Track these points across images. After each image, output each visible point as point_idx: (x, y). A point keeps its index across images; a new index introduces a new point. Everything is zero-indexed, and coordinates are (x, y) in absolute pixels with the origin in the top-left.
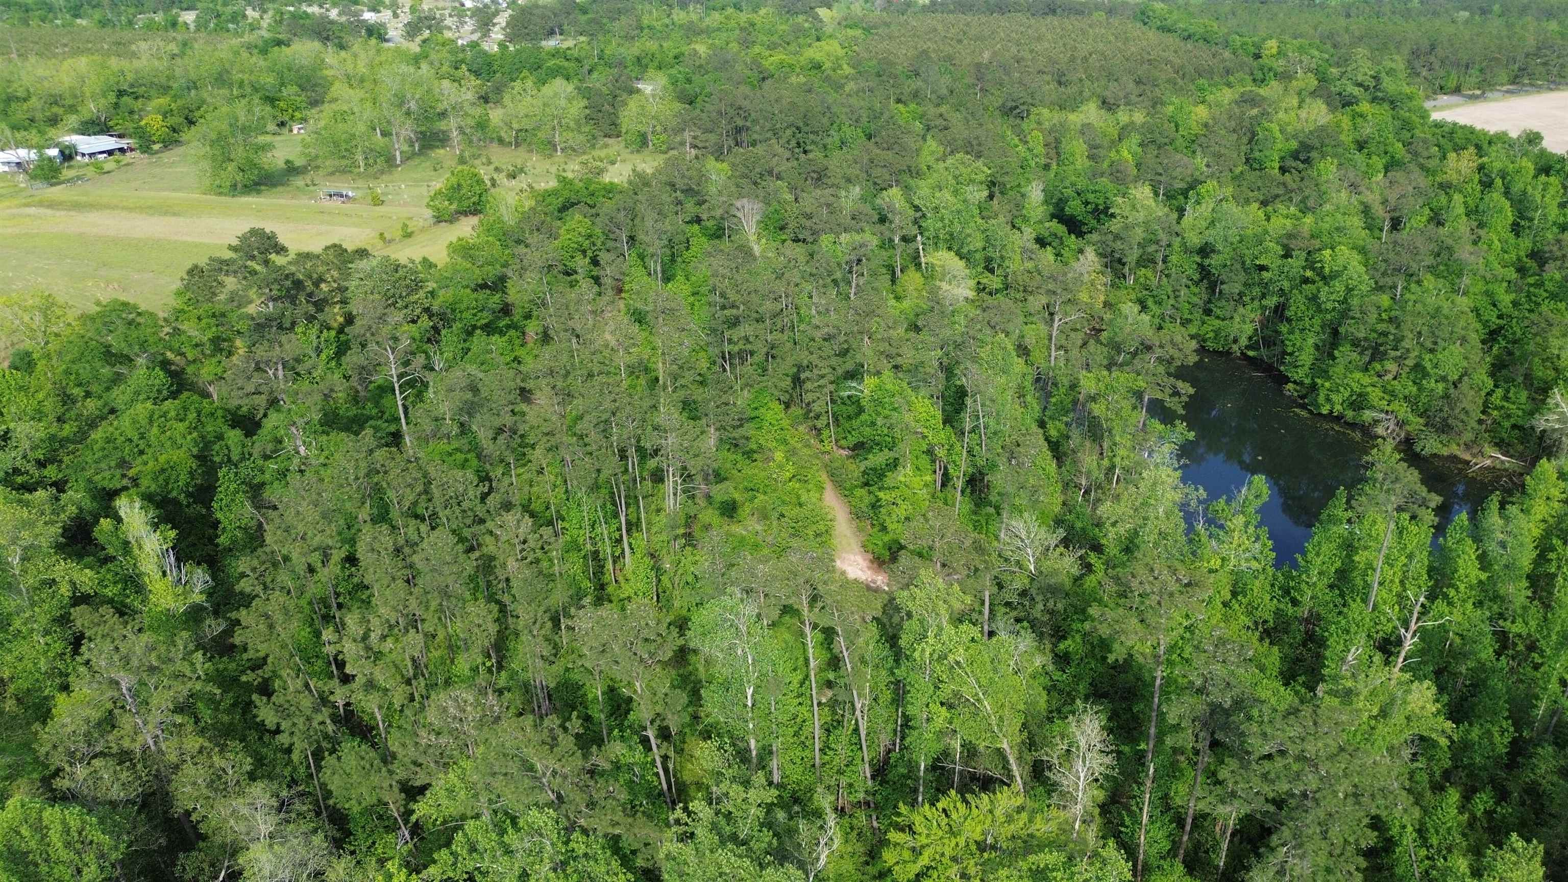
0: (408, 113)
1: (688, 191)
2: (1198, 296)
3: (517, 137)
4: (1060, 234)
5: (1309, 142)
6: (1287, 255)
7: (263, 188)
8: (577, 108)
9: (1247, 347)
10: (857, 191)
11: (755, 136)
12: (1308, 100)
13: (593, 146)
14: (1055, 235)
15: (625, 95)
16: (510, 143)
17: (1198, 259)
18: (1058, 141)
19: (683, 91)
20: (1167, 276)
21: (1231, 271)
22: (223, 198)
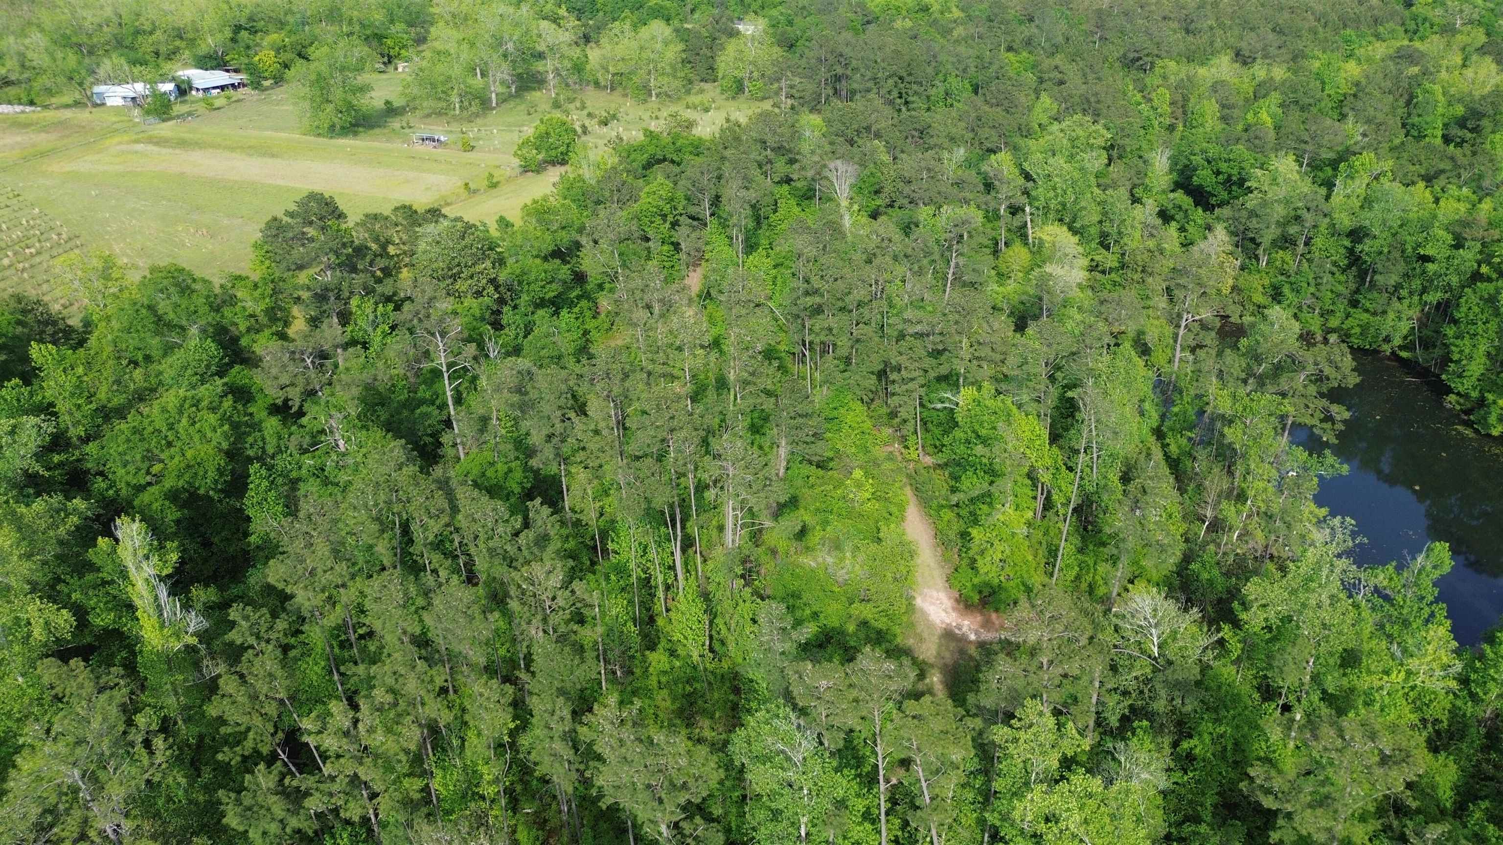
0: (505, 56)
1: (779, 149)
2: (1345, 284)
3: (612, 82)
4: (1185, 207)
5: (1480, 109)
6: (1458, 244)
7: (361, 129)
8: (674, 52)
9: (1401, 348)
10: (961, 153)
11: (855, 86)
12: (1475, 57)
13: (688, 92)
14: (1180, 207)
15: (724, 38)
16: (606, 87)
17: (1347, 243)
18: (1186, 99)
19: (783, 33)
20: (1308, 260)
21: (1388, 259)
22: (321, 140)
